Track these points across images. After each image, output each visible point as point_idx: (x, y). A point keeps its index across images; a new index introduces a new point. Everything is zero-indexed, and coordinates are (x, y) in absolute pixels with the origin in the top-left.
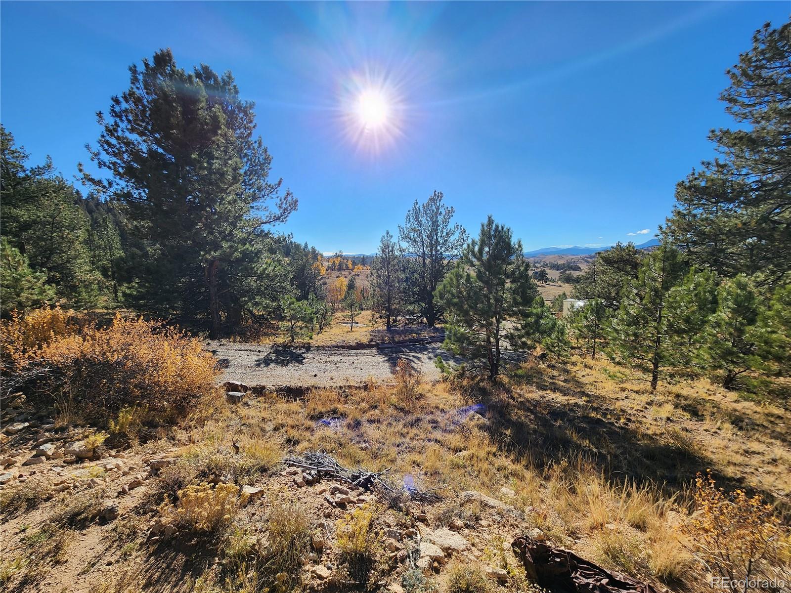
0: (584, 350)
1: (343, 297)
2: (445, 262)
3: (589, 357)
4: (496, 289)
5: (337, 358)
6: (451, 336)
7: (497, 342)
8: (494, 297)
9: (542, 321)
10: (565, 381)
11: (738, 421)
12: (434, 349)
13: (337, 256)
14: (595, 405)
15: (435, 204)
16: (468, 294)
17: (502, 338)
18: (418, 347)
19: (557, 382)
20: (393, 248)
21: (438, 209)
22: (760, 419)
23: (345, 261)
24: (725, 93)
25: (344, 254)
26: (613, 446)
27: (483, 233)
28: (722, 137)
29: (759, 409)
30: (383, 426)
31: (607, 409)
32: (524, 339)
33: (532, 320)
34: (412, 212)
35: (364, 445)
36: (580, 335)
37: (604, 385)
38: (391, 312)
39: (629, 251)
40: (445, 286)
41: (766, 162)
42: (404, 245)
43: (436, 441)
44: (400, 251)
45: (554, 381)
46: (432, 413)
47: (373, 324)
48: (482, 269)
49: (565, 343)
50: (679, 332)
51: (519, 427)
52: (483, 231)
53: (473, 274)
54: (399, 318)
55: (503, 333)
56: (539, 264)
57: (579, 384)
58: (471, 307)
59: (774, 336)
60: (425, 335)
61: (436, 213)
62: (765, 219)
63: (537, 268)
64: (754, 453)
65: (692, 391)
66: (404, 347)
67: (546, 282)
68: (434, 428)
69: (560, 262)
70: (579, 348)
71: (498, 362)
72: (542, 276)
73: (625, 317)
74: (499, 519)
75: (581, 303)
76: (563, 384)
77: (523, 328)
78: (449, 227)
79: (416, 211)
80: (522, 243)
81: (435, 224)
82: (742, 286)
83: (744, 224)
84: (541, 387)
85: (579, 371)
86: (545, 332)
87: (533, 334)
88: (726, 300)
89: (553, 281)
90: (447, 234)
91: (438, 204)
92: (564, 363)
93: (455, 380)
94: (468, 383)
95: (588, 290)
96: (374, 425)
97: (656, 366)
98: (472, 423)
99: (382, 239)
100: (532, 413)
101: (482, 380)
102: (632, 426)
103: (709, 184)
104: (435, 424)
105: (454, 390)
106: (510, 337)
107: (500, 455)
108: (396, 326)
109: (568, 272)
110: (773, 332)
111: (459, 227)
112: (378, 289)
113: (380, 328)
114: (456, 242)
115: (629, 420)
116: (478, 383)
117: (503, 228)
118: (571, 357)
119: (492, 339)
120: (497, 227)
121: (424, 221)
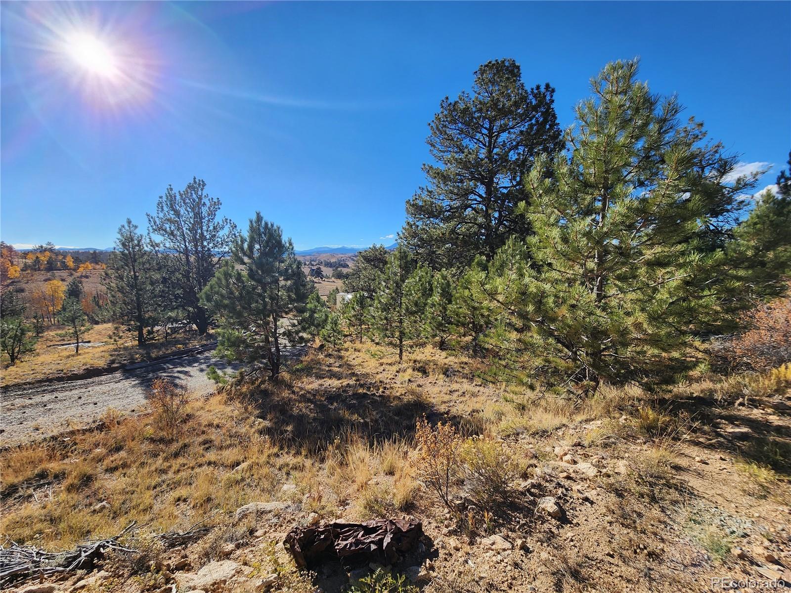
0: (354, 336)
1: (59, 307)
2: (215, 259)
3: (358, 342)
4: (271, 288)
5: (47, 397)
6: (224, 342)
7: (276, 340)
8: (269, 295)
9: (316, 315)
10: (340, 366)
11: (447, 372)
12: (207, 358)
13: (42, 250)
14: (362, 382)
15: (196, 193)
16: (241, 294)
17: (281, 336)
18: (185, 360)
19: (333, 368)
20: (139, 241)
21: (200, 199)
22: (456, 367)
23: (60, 258)
24: (429, 139)
25: (57, 247)
26: (374, 413)
27: (252, 229)
28: (429, 169)
29: (456, 360)
30: (133, 470)
31: (371, 384)
32: (301, 334)
33: (307, 315)
34: (164, 199)
35: (98, 507)
36: (350, 324)
37: (369, 363)
38: (142, 322)
39: (381, 251)
40: (211, 287)
41: (452, 192)
42: (158, 238)
43: (209, 463)
44: (151, 246)
45: (331, 368)
46: (203, 432)
47: (115, 341)
48: (254, 268)
49: (339, 333)
50: (413, 313)
51: (300, 420)
52: (251, 227)
53: (245, 273)
54: (156, 328)
55: (282, 331)
56: (315, 262)
57: (350, 366)
58: (244, 308)
59: (461, 310)
60: (195, 344)
61: (198, 204)
62: (453, 231)
63: (313, 265)
64: (454, 391)
65: (424, 355)
66: (165, 364)
67: (322, 278)
68: (207, 448)
69: (333, 260)
70: (350, 335)
71: (278, 360)
72: (318, 273)
73: (379, 306)
74: (276, 521)
75: (350, 296)
76: (338, 369)
77: (299, 324)
78: (216, 221)
79: (171, 199)
80: (292, 241)
81: (198, 216)
82: (444, 278)
83: (443, 234)
84: (319, 377)
85: (350, 356)
86: (319, 325)
87: (309, 328)
88: (437, 287)
89: (328, 277)
90: (214, 228)
91: (200, 193)
92: (339, 350)
93: (233, 388)
94: (248, 389)
95: (354, 284)
96: (117, 473)
97: (401, 342)
98: (253, 430)
99: (121, 230)
100: (312, 403)
101: (263, 382)
102: (387, 392)
103: (424, 204)
104: (208, 445)
105: (231, 399)
106: (288, 334)
107: (282, 454)
108: (153, 338)
109: (339, 269)
110: (461, 308)
111: (228, 221)
112: (119, 295)
113: (129, 344)
114: (226, 237)
115: (385, 388)
116: (259, 386)
117: (272, 225)
118: (345, 344)
119: (270, 339)
120: (266, 224)
121: (182, 211)
